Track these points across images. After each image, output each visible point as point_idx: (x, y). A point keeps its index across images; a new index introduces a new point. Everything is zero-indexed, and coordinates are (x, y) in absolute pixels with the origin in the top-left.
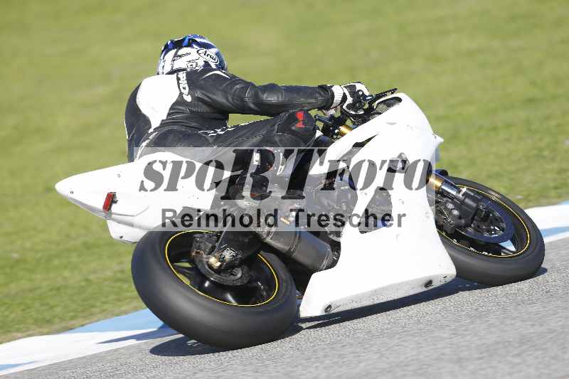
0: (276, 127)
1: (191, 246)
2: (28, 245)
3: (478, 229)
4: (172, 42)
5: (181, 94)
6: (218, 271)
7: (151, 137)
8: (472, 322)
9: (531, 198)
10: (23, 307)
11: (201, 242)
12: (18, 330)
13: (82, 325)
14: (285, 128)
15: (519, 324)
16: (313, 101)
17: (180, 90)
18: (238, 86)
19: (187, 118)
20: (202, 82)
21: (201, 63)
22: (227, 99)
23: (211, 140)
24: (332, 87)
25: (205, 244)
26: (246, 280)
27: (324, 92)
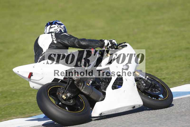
2: (18, 88)
3: (152, 90)
4: (49, 22)
5: (53, 40)
6: (65, 100)
7: (43, 55)
8: (166, 121)
9: (186, 81)
10: (15, 108)
12: (14, 116)
13: (35, 116)
15: (181, 122)
16: (97, 45)
18: (72, 39)
20: (60, 37)
21: (59, 30)
22: (68, 43)
24: (104, 40)
25: (61, 91)
26: (74, 103)
27: (101, 42)
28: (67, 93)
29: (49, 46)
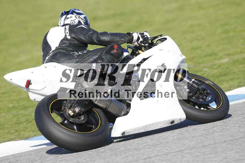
0: (104, 52)
1: (62, 105)
3: (198, 97)
4: (65, 12)
5: (66, 35)
7: (50, 55)
11: (66, 104)
14: (108, 52)
17: (65, 34)
19: (67, 46)
20: (75, 30)
21: (77, 21)
22: (86, 38)
23: (76, 57)
24: (133, 33)
25: (68, 105)
26: (86, 120)
27: (129, 36)
28: (76, 107)
29: (60, 42)
